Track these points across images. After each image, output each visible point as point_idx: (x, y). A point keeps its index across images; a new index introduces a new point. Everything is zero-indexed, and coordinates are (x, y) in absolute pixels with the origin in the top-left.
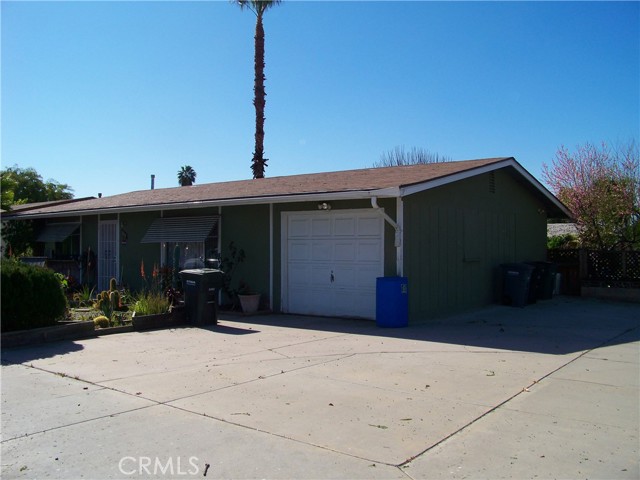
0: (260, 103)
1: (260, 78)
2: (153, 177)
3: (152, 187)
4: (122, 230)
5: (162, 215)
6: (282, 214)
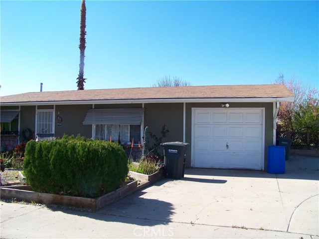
0: (82, 47)
1: (83, 33)
2: (42, 84)
3: (41, 91)
4: (57, 116)
5: (93, 107)
6: (193, 109)
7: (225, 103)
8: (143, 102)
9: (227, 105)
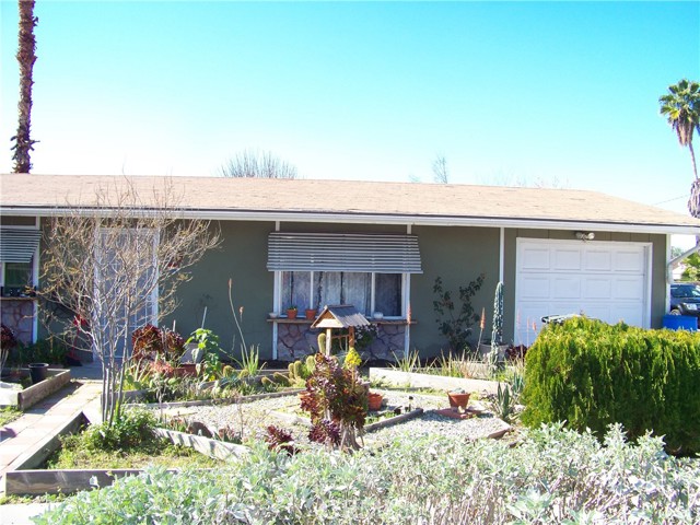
0: (27, 57)
1: (29, 21)
5: (277, 228)
6: (519, 240)
7: (587, 233)
8: (409, 222)
9: (591, 236)
